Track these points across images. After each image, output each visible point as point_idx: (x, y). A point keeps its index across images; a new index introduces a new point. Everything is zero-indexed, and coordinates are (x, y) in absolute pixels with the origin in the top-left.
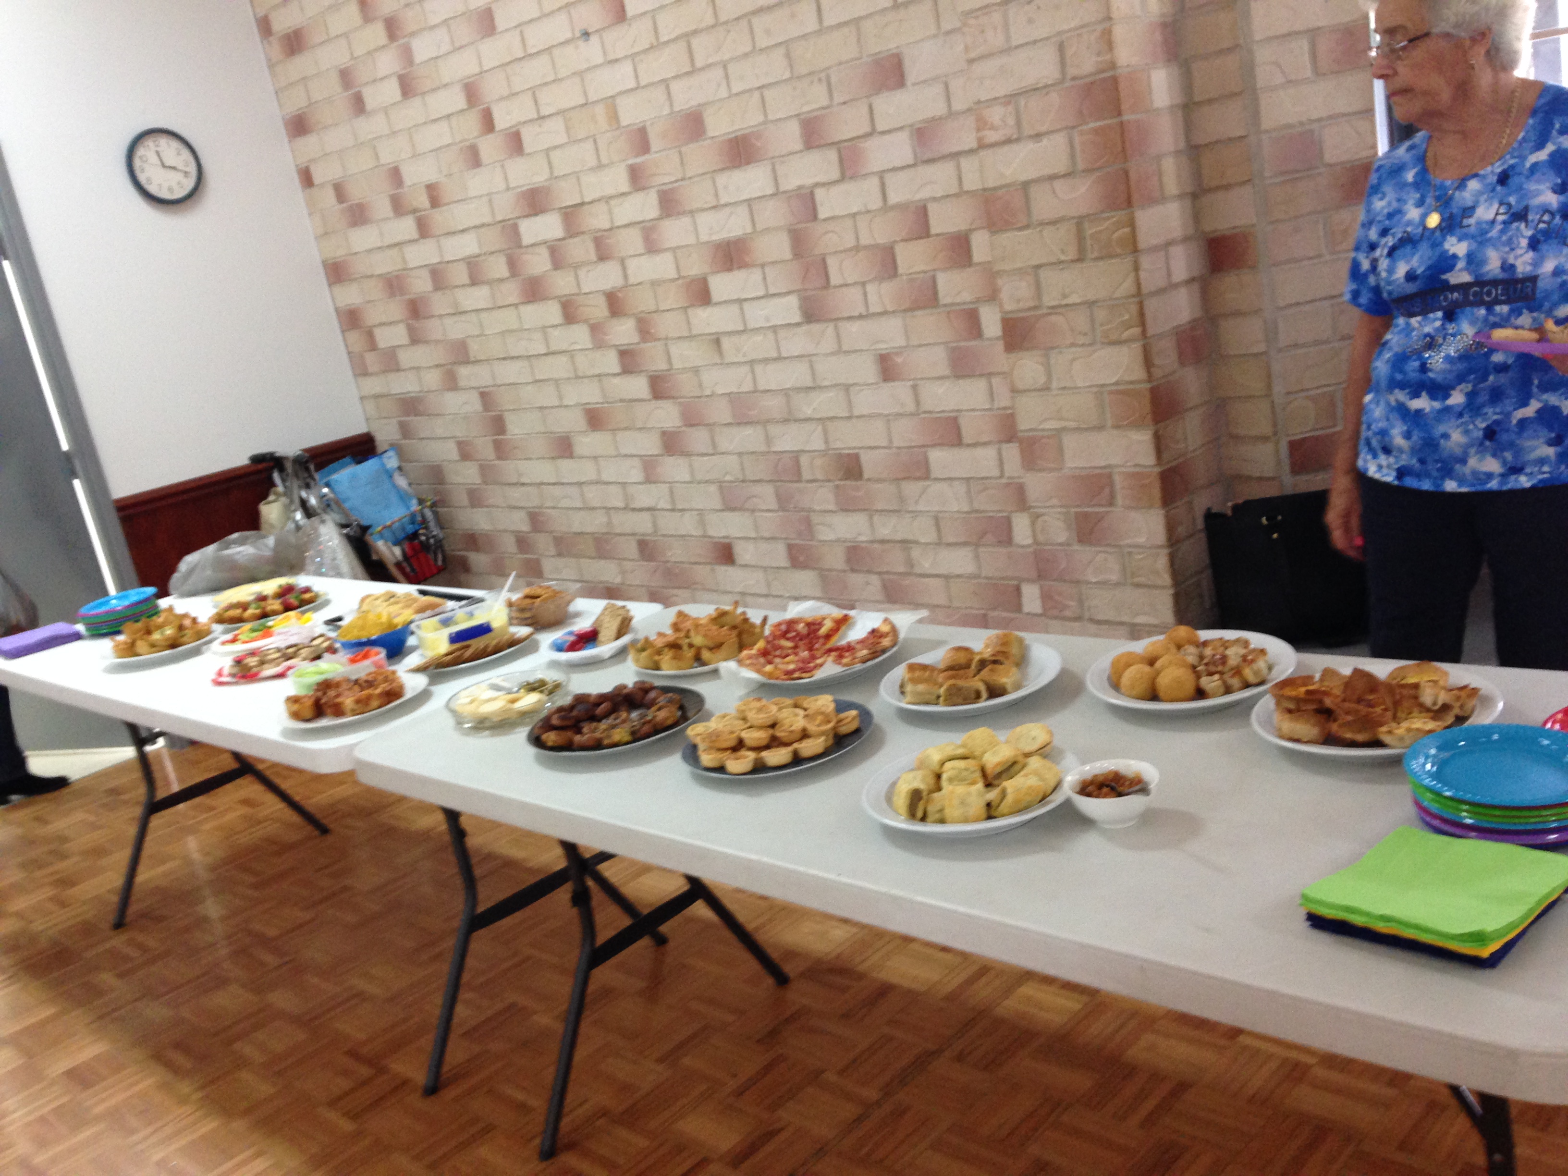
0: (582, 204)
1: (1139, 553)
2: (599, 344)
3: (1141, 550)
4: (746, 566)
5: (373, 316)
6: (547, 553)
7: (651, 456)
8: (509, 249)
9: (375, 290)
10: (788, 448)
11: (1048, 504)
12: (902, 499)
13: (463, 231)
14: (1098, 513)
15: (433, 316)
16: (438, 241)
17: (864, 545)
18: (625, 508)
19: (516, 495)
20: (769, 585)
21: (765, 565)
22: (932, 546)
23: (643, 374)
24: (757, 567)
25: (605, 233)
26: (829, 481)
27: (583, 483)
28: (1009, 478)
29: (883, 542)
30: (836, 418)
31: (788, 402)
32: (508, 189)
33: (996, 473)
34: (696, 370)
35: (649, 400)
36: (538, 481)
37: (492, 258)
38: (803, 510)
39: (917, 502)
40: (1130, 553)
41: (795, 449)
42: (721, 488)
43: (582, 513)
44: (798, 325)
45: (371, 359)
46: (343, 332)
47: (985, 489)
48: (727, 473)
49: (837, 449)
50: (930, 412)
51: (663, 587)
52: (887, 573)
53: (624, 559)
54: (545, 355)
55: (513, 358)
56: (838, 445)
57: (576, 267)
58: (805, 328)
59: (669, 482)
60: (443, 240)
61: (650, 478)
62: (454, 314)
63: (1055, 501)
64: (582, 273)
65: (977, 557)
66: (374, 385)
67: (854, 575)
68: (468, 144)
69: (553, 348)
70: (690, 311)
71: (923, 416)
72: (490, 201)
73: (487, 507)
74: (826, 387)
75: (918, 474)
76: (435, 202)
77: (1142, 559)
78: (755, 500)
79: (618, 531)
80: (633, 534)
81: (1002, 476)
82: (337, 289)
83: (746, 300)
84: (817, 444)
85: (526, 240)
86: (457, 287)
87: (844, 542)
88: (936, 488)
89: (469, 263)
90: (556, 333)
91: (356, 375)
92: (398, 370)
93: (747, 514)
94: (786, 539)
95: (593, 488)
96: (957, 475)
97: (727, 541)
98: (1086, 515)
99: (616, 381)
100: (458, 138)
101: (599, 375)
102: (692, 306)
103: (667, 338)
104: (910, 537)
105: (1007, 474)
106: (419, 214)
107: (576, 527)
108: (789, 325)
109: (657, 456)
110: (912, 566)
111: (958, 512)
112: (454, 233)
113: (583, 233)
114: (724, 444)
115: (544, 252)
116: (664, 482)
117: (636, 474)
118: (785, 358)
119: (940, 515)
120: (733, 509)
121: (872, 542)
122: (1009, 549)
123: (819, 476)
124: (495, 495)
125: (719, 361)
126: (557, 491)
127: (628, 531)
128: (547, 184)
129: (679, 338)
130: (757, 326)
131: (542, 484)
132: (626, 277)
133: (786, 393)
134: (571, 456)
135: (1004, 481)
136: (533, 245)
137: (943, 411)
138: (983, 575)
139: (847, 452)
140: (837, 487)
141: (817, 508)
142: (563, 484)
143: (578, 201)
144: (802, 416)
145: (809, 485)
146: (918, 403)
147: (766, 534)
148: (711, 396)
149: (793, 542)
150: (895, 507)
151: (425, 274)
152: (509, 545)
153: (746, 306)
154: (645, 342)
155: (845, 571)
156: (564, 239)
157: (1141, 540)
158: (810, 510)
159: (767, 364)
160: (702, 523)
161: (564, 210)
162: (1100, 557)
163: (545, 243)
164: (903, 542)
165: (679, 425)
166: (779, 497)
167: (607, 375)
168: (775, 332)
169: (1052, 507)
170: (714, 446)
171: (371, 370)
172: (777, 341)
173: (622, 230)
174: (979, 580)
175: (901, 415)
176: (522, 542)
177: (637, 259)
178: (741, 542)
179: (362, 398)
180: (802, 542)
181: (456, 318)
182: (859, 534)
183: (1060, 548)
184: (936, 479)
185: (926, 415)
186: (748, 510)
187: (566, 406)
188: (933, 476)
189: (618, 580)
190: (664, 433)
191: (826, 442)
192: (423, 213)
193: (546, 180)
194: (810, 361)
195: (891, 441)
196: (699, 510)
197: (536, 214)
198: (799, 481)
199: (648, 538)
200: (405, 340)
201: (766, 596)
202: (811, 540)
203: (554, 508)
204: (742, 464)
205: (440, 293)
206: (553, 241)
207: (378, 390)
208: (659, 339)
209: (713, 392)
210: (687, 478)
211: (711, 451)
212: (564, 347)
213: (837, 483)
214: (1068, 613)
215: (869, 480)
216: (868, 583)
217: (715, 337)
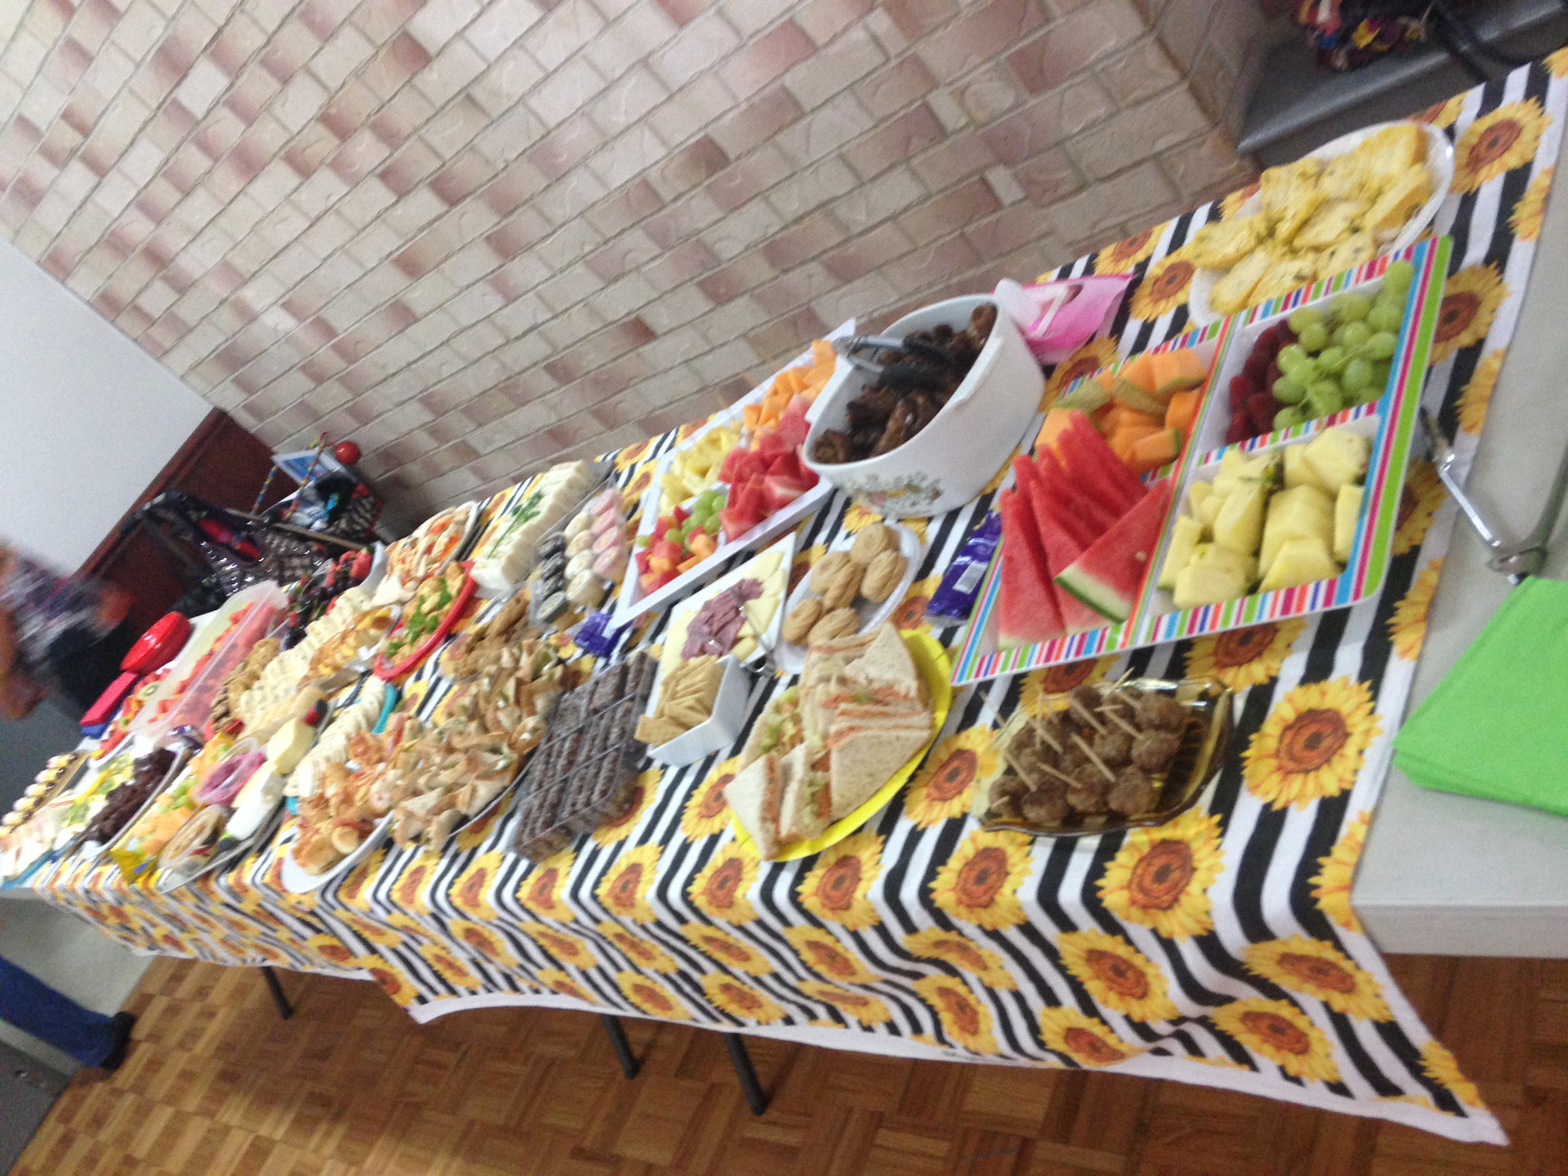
0: (220, 31)
1: (1119, 61)
2: (354, 181)
3: (1118, 56)
4: (670, 331)
5: (126, 289)
6: (467, 430)
7: (493, 272)
8: (189, 133)
9: (107, 261)
10: (627, 178)
11: (966, 69)
12: (788, 158)
13: (132, 143)
14: (1035, 43)
15: (177, 254)
16: (119, 170)
17: (779, 236)
18: (507, 343)
19: (394, 389)
20: (705, 337)
21: (688, 318)
22: (856, 193)
23: (421, 185)
24: (680, 326)
25: (268, 49)
26: (695, 187)
27: (449, 340)
28: (898, 55)
29: (798, 220)
30: (655, 108)
31: (593, 122)
32: (138, 65)
33: (879, 59)
34: (470, 147)
35: (447, 212)
36: (404, 364)
37: (181, 154)
38: (688, 237)
39: (807, 151)
40: (1104, 70)
41: (635, 173)
42: (587, 263)
43: (469, 370)
44: (541, 21)
45: (157, 333)
46: (112, 322)
47: (877, 87)
48: (582, 245)
49: (681, 143)
50: (757, 32)
51: (604, 400)
52: (824, 252)
53: (545, 394)
54: (311, 226)
55: (283, 250)
56: (680, 138)
57: (268, 107)
58: (551, 21)
59: (532, 289)
60: (122, 165)
61: (510, 297)
62: (194, 239)
63: (974, 60)
64: (277, 110)
65: (914, 174)
66: (182, 358)
67: (791, 275)
68: (61, 42)
69: (314, 214)
70: (418, 81)
71: (751, 42)
72: (131, 91)
73: (378, 416)
74: (620, 78)
75: (790, 117)
76: (84, 131)
77: (1125, 67)
78: (630, 256)
79: (518, 370)
80: (535, 364)
81: (888, 60)
82: (72, 282)
83: (466, 28)
84: (655, 152)
85: (199, 111)
86: (173, 209)
87: (756, 245)
88: (820, 121)
89: (165, 175)
90: (302, 196)
91: (158, 359)
92: (191, 330)
93: (633, 276)
94: (691, 279)
95: (462, 338)
96: (837, 89)
97: (633, 316)
98: (1021, 53)
99: (399, 211)
100: (50, 43)
101: (378, 217)
102: (414, 75)
103: (416, 130)
104: (825, 197)
105: (893, 52)
106: (79, 153)
107: (475, 390)
108: (531, 28)
109: (500, 267)
110: (847, 228)
111: (861, 134)
112: (126, 151)
113: (245, 65)
114: (559, 214)
115: (223, 112)
116: (527, 292)
117: (494, 301)
118: (556, 70)
119: (844, 150)
120: (616, 279)
121: (786, 227)
122: (948, 142)
123: (681, 189)
124: (376, 400)
125: (486, 121)
126: (430, 362)
127: (527, 364)
128: (170, 31)
129: (428, 121)
130: (499, 53)
131: (409, 364)
132: (325, 87)
133: (584, 112)
134: (416, 320)
135: (893, 63)
136: (209, 112)
137: (771, 22)
138: (934, 189)
139: (693, 140)
140: (709, 186)
141: (702, 225)
142: (430, 352)
143: (214, 31)
144: (617, 130)
145: (679, 203)
146: (737, 31)
147: (669, 286)
148: (506, 167)
149: (703, 277)
150: (788, 173)
151: (134, 214)
152: (426, 442)
153: (471, 34)
154: (397, 149)
155: (775, 278)
156: (232, 85)
157: (1111, 44)
158: (699, 231)
159: (539, 92)
160: (593, 312)
161: (208, 52)
162: (1069, 96)
163: (217, 103)
164: (822, 205)
165: (496, 220)
166: (652, 236)
167: (387, 209)
168: (522, 47)
169: (976, 67)
170: (549, 221)
171: (167, 344)
172: (532, 57)
173: (280, 33)
174: (933, 200)
175: (726, 57)
176: (436, 432)
177: (319, 58)
178: (646, 309)
179: (182, 378)
180: (711, 273)
181: (199, 242)
182: (767, 227)
183: (1011, 115)
184: (813, 110)
185: (755, 39)
186: (630, 271)
187: (373, 269)
188: (808, 109)
189: (554, 419)
190: (489, 239)
191: (664, 142)
192: (82, 149)
193: (166, 28)
194: (585, 57)
195: (734, 97)
196: (581, 301)
197: (185, 76)
198: (664, 207)
199: (552, 360)
200: (173, 296)
201: (711, 350)
202: (719, 265)
203: (440, 381)
204: (591, 225)
205: (164, 225)
206: (223, 95)
207: (190, 361)
208: (408, 137)
209: (505, 160)
210: (545, 273)
211: (549, 230)
212: (321, 207)
213: (706, 183)
214: (1065, 188)
215: (738, 158)
216: (810, 276)
217: (463, 95)
